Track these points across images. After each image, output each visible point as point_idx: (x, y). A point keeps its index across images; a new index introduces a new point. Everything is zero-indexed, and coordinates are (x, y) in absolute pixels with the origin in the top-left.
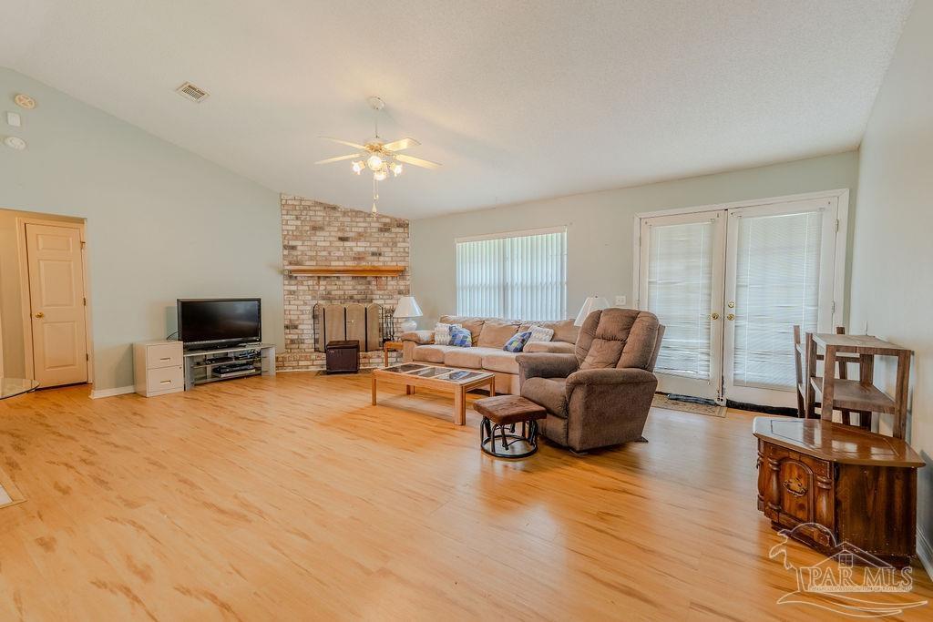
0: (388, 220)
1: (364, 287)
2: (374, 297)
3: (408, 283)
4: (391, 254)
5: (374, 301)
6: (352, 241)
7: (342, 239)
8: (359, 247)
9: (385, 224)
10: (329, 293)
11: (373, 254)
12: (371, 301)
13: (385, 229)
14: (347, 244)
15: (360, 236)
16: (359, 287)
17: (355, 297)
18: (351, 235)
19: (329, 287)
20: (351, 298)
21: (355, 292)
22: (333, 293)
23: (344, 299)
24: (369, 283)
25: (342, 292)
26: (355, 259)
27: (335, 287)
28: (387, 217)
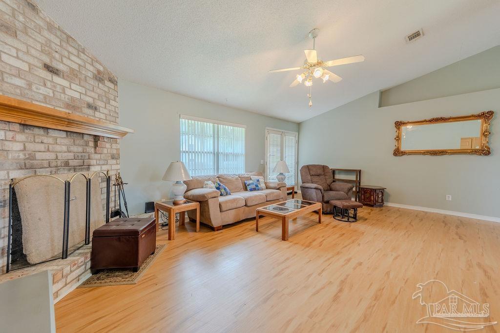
0: (101, 69)
1: (80, 149)
2: (93, 162)
3: (119, 146)
4: (106, 111)
5: (93, 169)
6: (63, 78)
7: (48, 68)
8: (74, 91)
9: (99, 72)
10: (32, 157)
11: (89, 106)
12: (88, 167)
13: (99, 77)
14: (57, 79)
15: (73, 75)
16: (75, 149)
17: (72, 163)
18: (61, 67)
19: (31, 147)
20: (67, 164)
21: (71, 156)
22: (39, 156)
23: (56, 167)
24: (87, 145)
25: (52, 156)
26: (68, 106)
27: (42, 147)
28: (100, 64)
